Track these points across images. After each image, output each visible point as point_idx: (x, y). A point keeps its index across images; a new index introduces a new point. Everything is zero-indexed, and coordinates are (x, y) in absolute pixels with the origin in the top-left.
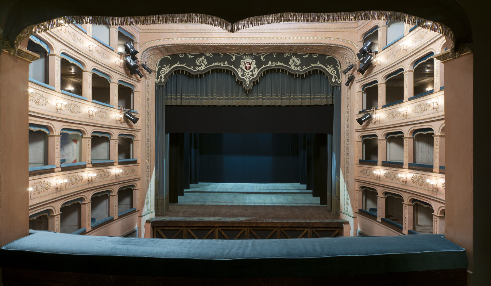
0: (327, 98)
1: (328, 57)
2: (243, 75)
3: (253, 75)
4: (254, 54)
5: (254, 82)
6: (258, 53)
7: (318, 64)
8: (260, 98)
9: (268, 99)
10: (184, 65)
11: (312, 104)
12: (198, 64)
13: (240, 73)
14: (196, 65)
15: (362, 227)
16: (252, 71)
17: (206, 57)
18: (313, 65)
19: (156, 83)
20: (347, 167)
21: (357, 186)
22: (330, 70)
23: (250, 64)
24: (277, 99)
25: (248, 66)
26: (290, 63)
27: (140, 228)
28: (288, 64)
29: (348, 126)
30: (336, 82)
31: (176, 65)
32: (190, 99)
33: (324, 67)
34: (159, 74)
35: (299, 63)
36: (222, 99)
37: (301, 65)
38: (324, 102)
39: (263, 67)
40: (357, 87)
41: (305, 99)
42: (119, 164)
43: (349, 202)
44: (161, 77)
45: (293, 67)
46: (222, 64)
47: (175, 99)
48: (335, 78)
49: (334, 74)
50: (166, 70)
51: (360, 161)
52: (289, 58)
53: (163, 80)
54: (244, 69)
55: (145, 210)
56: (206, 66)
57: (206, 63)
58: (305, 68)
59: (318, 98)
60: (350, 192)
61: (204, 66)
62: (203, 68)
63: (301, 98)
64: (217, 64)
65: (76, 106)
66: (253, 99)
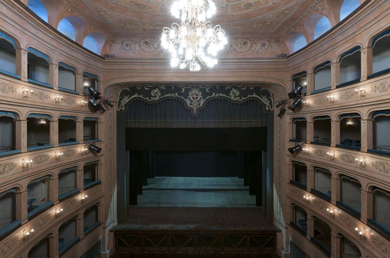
0: (262, 121)
1: (262, 89)
2: (191, 104)
3: (199, 104)
4: (200, 87)
5: (200, 110)
6: (203, 87)
7: (254, 95)
8: (206, 122)
9: (212, 122)
10: (141, 96)
11: (249, 127)
12: (153, 95)
13: (188, 102)
14: (151, 96)
15: (293, 238)
16: (198, 101)
17: (159, 89)
18: (249, 96)
19: (117, 111)
20: (280, 184)
21: (288, 202)
22: (264, 100)
23: (196, 95)
24: (220, 122)
25: (195, 96)
26: (231, 94)
27: (104, 238)
28: (229, 95)
29: (280, 149)
30: (269, 110)
31: (134, 96)
32: (147, 122)
33: (259, 98)
34: (120, 103)
35: (238, 94)
36: (173, 122)
37: (240, 96)
38: (259, 125)
39: (208, 97)
40: (288, 118)
41: (244, 122)
42: (85, 190)
43: (281, 213)
44: (122, 106)
45: (233, 98)
46: (173, 95)
47: (133, 122)
48: (269, 107)
49: (267, 104)
50: (126, 100)
51: (290, 181)
52: (229, 90)
53: (123, 109)
54: (192, 99)
55: (109, 221)
56: (160, 96)
57: (160, 94)
58: (243, 98)
59: (254, 122)
60: (282, 205)
61: (158, 97)
62: (157, 98)
63: (240, 122)
64: (169, 95)
65: (43, 156)
66: (199, 122)
